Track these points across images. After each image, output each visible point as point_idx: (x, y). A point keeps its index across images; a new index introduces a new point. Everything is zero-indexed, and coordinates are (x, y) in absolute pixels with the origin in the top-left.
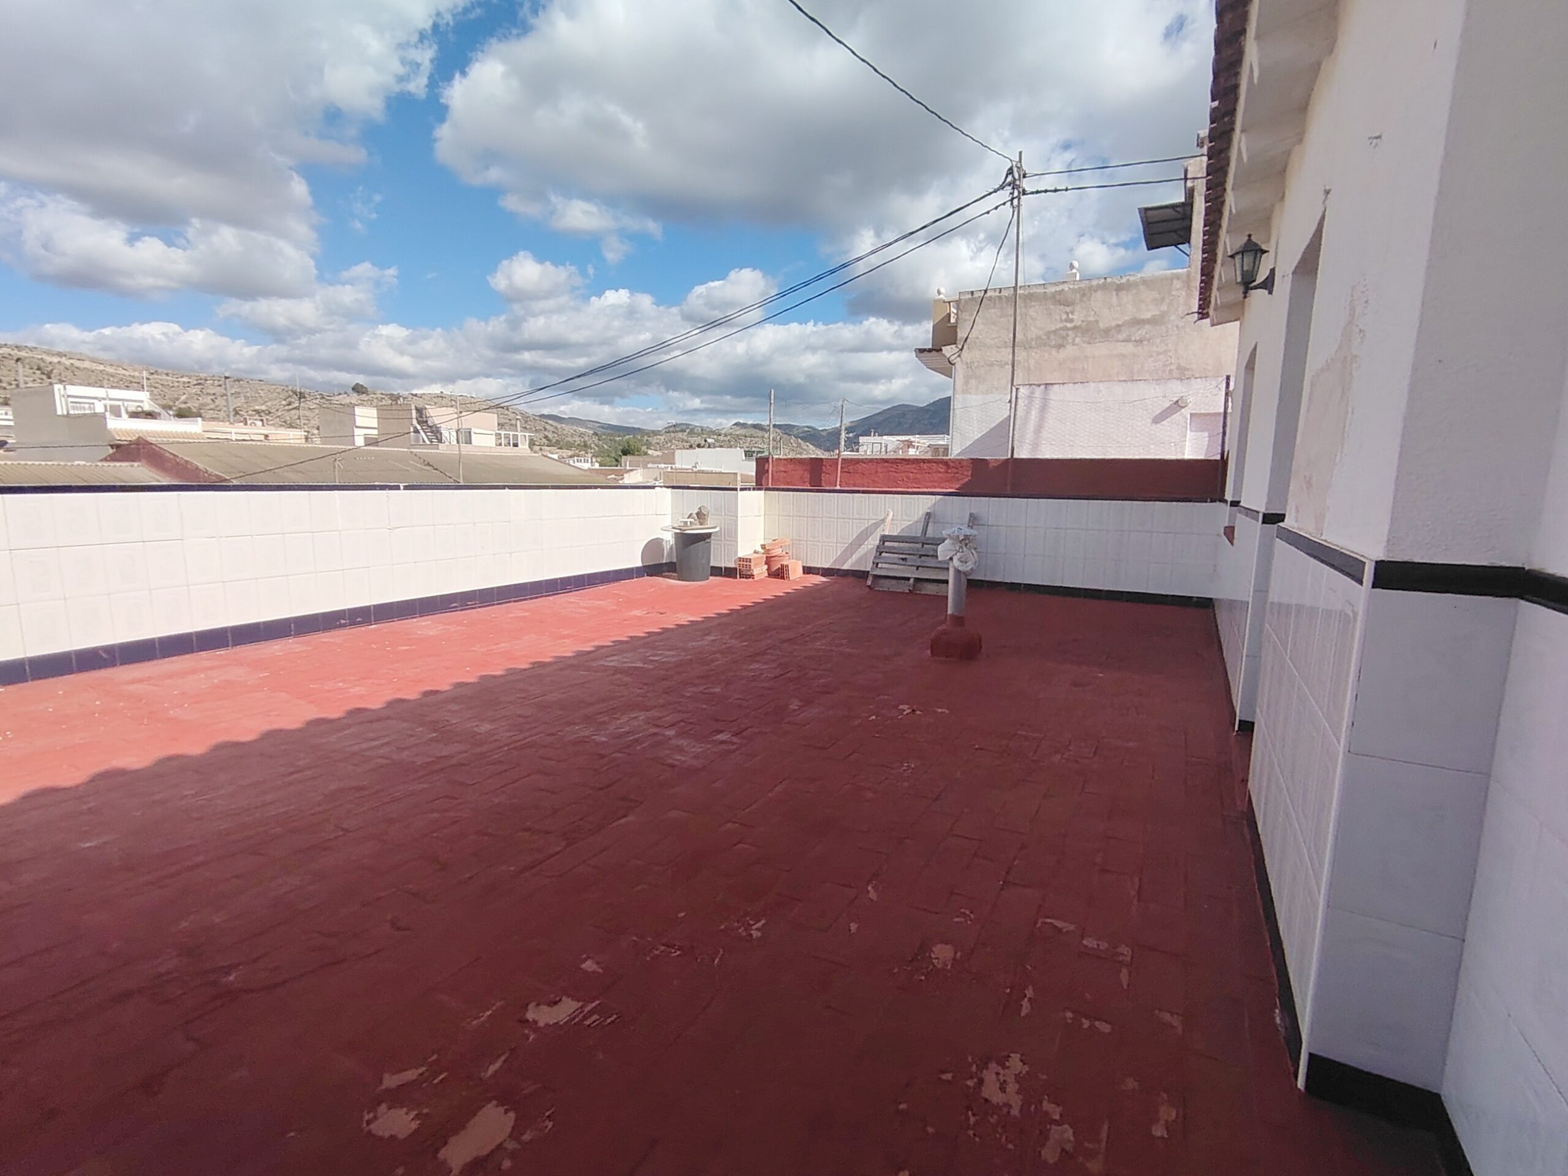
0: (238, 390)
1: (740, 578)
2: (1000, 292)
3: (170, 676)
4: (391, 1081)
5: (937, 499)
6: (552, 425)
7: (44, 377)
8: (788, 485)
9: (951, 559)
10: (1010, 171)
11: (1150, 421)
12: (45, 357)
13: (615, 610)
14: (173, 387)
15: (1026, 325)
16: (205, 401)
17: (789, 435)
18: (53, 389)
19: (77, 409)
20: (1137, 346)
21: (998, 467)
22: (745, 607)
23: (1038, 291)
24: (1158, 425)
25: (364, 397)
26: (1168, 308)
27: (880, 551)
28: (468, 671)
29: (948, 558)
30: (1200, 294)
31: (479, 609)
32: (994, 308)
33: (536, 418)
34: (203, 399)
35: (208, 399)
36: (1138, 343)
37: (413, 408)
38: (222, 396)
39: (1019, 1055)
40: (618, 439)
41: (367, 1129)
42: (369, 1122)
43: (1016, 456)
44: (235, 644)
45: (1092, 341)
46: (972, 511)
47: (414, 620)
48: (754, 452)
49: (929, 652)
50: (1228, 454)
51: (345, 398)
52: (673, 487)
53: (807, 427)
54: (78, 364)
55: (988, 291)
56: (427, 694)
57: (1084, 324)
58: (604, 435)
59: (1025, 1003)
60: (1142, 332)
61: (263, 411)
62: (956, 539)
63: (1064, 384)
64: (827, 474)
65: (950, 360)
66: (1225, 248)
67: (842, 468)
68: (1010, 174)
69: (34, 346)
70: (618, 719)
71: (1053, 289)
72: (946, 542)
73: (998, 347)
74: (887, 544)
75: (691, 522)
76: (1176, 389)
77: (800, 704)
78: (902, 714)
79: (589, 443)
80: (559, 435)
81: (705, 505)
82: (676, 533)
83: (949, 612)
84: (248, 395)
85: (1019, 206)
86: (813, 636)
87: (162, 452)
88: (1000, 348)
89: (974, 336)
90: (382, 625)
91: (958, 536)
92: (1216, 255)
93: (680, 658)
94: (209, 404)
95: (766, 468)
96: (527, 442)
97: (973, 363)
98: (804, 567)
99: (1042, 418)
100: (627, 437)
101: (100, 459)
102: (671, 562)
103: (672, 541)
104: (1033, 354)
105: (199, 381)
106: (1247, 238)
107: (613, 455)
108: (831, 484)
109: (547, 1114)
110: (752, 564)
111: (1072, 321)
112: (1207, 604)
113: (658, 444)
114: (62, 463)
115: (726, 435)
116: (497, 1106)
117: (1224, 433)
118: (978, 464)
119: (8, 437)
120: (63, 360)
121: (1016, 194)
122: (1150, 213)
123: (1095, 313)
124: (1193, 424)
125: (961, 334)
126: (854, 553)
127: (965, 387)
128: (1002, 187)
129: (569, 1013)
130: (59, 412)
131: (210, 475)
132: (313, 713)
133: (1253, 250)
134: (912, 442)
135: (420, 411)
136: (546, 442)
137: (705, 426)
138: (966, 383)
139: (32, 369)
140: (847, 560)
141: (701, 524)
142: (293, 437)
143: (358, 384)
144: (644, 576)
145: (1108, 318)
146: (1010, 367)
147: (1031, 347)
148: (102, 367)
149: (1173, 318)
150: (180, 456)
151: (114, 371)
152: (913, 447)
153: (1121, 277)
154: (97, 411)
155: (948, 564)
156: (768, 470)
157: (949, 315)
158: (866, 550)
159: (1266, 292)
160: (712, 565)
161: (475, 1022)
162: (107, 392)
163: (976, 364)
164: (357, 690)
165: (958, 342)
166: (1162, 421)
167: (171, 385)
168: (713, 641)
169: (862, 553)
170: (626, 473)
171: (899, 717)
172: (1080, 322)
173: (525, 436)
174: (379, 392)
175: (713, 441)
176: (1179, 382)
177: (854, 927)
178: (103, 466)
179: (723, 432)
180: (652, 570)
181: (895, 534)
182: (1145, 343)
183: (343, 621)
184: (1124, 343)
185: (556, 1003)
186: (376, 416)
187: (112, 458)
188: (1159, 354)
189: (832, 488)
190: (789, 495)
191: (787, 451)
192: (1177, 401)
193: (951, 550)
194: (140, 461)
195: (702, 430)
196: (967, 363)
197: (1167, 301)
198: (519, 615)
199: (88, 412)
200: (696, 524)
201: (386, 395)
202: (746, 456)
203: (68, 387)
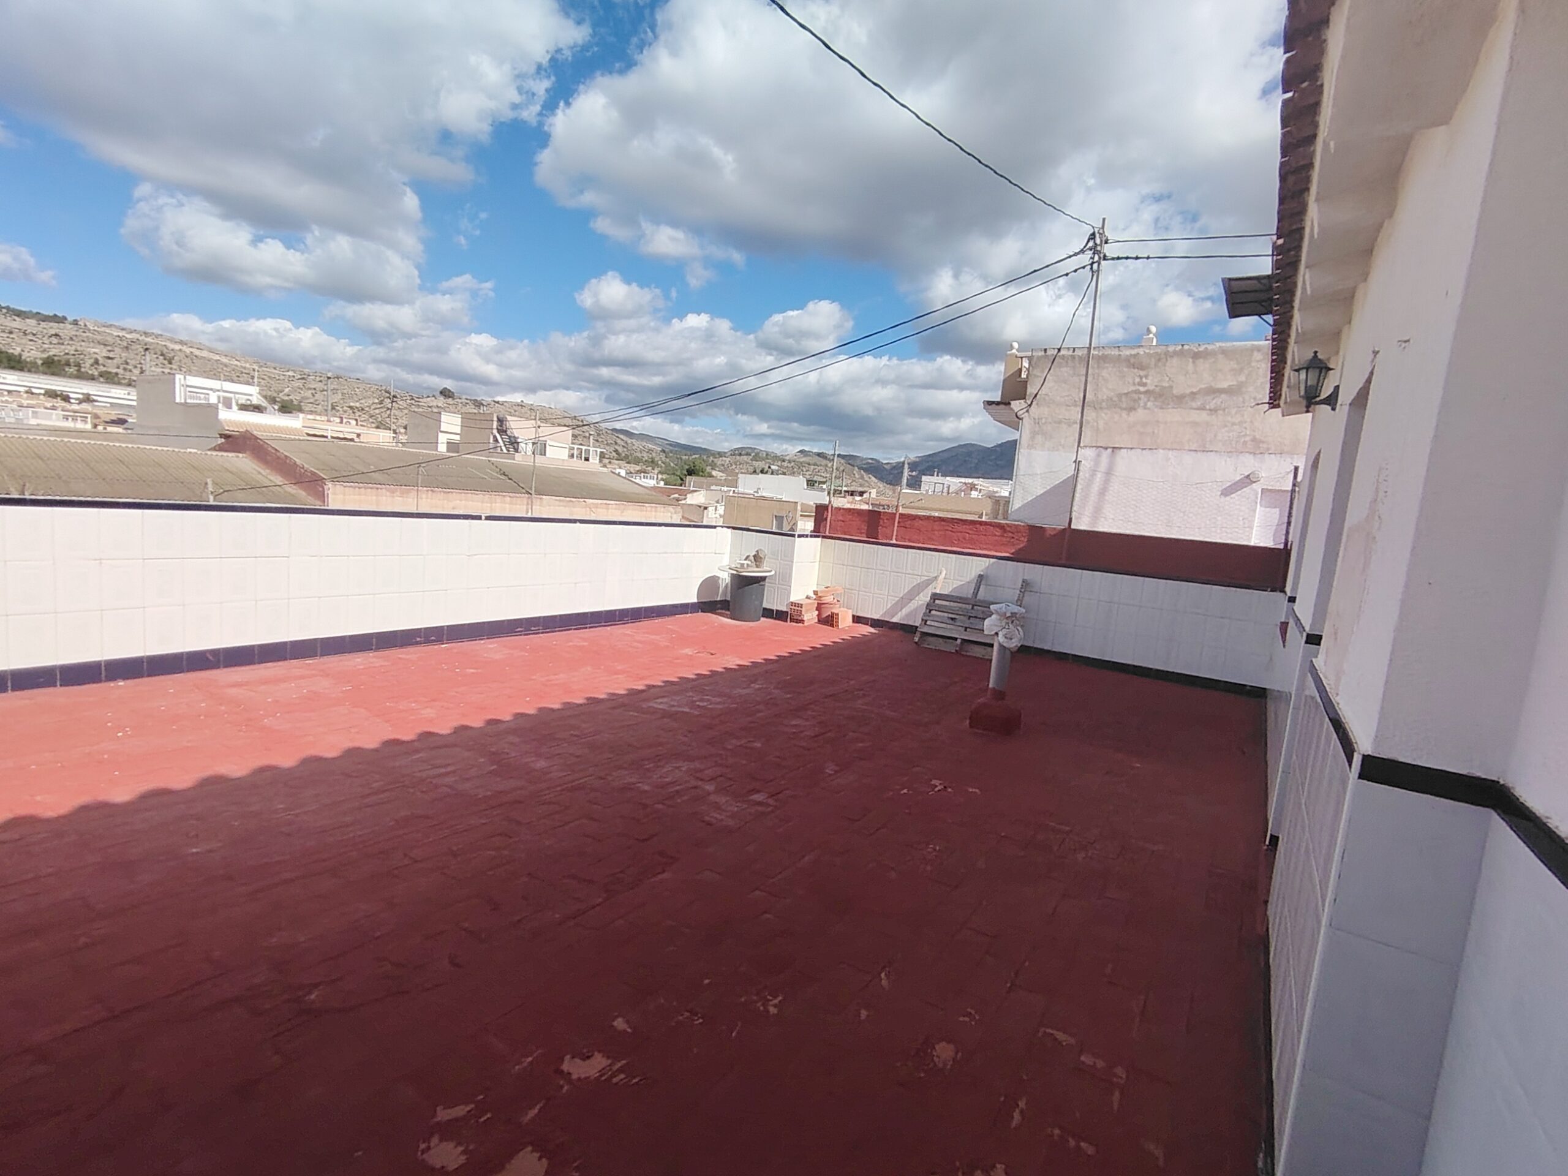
0: (336, 387)
1: (791, 622)
2: (1074, 351)
3: (266, 682)
4: (444, 1115)
5: (991, 562)
6: (623, 440)
7: (166, 362)
8: (845, 534)
9: (997, 634)
10: (1093, 236)
11: (1219, 493)
12: (168, 344)
13: (667, 647)
14: (279, 380)
15: (1098, 385)
16: (306, 394)
17: (853, 466)
18: (174, 379)
19: (193, 398)
20: (1212, 415)
21: (1054, 535)
22: (792, 655)
23: (1113, 353)
24: (1228, 498)
25: (450, 401)
26: (1247, 378)
27: (929, 608)
28: (527, 702)
29: (993, 633)
30: (1271, 388)
31: (541, 635)
32: (1067, 366)
33: (608, 432)
34: (305, 392)
35: (309, 393)
36: (1213, 412)
37: (495, 419)
38: (322, 391)
39: (1003, 1166)
40: (684, 457)
41: (420, 1158)
42: (423, 1152)
43: (1073, 527)
44: (322, 655)
45: (1164, 407)
46: (1025, 578)
47: (482, 642)
48: (816, 482)
49: (968, 722)
50: (1291, 544)
51: (432, 401)
52: (734, 528)
53: (872, 459)
54: (197, 352)
55: (1062, 350)
56: (491, 722)
57: (1157, 389)
58: (671, 452)
59: (1017, 1115)
60: (1218, 401)
61: (357, 408)
62: (1003, 615)
63: (1131, 448)
64: (883, 527)
65: (1018, 414)
66: (1293, 359)
67: (899, 522)
68: (1092, 239)
69: (160, 333)
70: (663, 767)
71: (1128, 352)
72: (994, 616)
73: (1068, 406)
74: (937, 602)
75: (748, 565)
76: (1247, 464)
77: (837, 768)
78: (933, 791)
79: (656, 459)
80: (628, 450)
81: (763, 548)
82: (732, 574)
83: (991, 686)
84: (345, 391)
85: (1098, 271)
86: (856, 693)
87: (266, 446)
88: (1069, 406)
89: (1044, 393)
90: (454, 644)
91: (1005, 613)
92: (1286, 358)
93: (726, 705)
94: (308, 398)
95: (825, 516)
96: (598, 458)
97: (1042, 419)
98: (854, 616)
99: (1107, 481)
100: (694, 457)
101: (209, 448)
102: (725, 600)
103: (728, 580)
104: (1103, 415)
105: (303, 376)
106: (1313, 355)
107: (678, 473)
108: (887, 538)
109: (575, 1165)
110: (803, 609)
111: (1145, 385)
112: (1260, 694)
113: (723, 465)
114: (176, 450)
115: (790, 462)
116: (532, 1151)
117: (1289, 523)
118: (1035, 531)
119: (128, 415)
120: (184, 348)
121: (1096, 258)
122: (1233, 283)
123: (1170, 379)
124: (1263, 502)
125: (1031, 390)
126: (905, 606)
127: (1031, 443)
128: (1082, 251)
129: (600, 1069)
130: (178, 400)
131: (306, 471)
132: (389, 733)
133: (1319, 367)
134: (975, 485)
135: (501, 421)
136: (616, 455)
137: (771, 451)
138: (1033, 438)
139: (155, 354)
140: (896, 614)
141: (757, 566)
142: (382, 438)
143: (446, 388)
144: (698, 612)
145: (1183, 385)
146: (1078, 426)
147: (1101, 408)
148: (217, 357)
149: (1251, 389)
150: (281, 451)
151: (228, 361)
152: (976, 490)
153: (1199, 345)
154: (211, 402)
155: (993, 639)
156: (826, 519)
157: (1020, 370)
158: (916, 605)
159: (1329, 408)
160: (764, 606)
161: (517, 1067)
162: (222, 384)
163: (1044, 421)
164: (429, 713)
165: (1027, 398)
166: (1232, 493)
167: (278, 378)
168: (759, 689)
169: (912, 608)
170: (690, 493)
171: (930, 793)
172: (1153, 387)
173: (596, 451)
174: (464, 397)
175: (777, 468)
176: (1251, 456)
177: (864, 1014)
178: (212, 455)
179: (787, 458)
180: (707, 606)
181: (946, 593)
182: (1220, 412)
183: (418, 639)
184: (1198, 411)
185: (588, 1057)
186: (460, 424)
187: (220, 448)
188: (1233, 424)
189: (887, 541)
190: (845, 545)
191: (849, 482)
192: (1249, 475)
193: (996, 626)
194: (245, 453)
195: (767, 455)
196: (1034, 419)
197: (1246, 372)
198: (578, 644)
199: (203, 402)
200: (752, 566)
201: (471, 400)
202: (808, 485)
203: (188, 377)
